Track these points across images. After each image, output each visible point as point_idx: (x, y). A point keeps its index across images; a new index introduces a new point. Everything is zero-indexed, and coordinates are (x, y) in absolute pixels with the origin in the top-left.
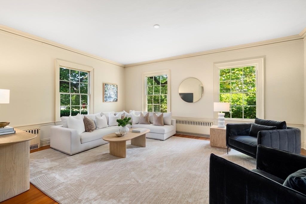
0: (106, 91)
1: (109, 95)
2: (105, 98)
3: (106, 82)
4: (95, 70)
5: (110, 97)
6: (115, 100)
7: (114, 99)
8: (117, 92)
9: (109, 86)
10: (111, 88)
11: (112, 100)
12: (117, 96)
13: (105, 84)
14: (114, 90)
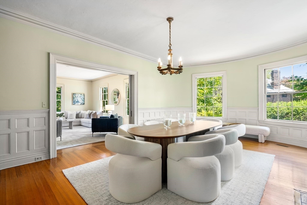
0: (74, 98)
1: (76, 100)
2: (74, 102)
3: (74, 92)
4: (65, 86)
5: (78, 102)
6: (83, 103)
7: (81, 103)
8: (84, 98)
9: (77, 95)
10: (78, 96)
11: (79, 104)
12: (84, 101)
13: (74, 94)
14: (81, 97)
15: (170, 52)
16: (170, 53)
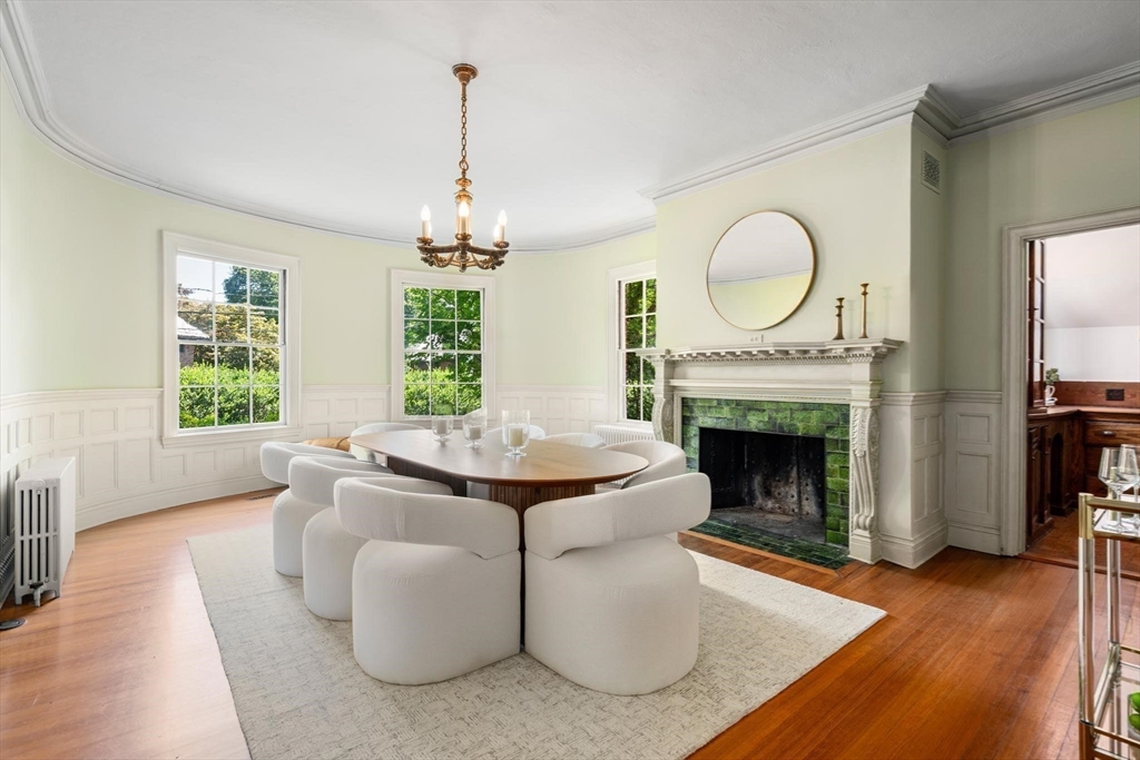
15: (464, 190)
16: (464, 195)
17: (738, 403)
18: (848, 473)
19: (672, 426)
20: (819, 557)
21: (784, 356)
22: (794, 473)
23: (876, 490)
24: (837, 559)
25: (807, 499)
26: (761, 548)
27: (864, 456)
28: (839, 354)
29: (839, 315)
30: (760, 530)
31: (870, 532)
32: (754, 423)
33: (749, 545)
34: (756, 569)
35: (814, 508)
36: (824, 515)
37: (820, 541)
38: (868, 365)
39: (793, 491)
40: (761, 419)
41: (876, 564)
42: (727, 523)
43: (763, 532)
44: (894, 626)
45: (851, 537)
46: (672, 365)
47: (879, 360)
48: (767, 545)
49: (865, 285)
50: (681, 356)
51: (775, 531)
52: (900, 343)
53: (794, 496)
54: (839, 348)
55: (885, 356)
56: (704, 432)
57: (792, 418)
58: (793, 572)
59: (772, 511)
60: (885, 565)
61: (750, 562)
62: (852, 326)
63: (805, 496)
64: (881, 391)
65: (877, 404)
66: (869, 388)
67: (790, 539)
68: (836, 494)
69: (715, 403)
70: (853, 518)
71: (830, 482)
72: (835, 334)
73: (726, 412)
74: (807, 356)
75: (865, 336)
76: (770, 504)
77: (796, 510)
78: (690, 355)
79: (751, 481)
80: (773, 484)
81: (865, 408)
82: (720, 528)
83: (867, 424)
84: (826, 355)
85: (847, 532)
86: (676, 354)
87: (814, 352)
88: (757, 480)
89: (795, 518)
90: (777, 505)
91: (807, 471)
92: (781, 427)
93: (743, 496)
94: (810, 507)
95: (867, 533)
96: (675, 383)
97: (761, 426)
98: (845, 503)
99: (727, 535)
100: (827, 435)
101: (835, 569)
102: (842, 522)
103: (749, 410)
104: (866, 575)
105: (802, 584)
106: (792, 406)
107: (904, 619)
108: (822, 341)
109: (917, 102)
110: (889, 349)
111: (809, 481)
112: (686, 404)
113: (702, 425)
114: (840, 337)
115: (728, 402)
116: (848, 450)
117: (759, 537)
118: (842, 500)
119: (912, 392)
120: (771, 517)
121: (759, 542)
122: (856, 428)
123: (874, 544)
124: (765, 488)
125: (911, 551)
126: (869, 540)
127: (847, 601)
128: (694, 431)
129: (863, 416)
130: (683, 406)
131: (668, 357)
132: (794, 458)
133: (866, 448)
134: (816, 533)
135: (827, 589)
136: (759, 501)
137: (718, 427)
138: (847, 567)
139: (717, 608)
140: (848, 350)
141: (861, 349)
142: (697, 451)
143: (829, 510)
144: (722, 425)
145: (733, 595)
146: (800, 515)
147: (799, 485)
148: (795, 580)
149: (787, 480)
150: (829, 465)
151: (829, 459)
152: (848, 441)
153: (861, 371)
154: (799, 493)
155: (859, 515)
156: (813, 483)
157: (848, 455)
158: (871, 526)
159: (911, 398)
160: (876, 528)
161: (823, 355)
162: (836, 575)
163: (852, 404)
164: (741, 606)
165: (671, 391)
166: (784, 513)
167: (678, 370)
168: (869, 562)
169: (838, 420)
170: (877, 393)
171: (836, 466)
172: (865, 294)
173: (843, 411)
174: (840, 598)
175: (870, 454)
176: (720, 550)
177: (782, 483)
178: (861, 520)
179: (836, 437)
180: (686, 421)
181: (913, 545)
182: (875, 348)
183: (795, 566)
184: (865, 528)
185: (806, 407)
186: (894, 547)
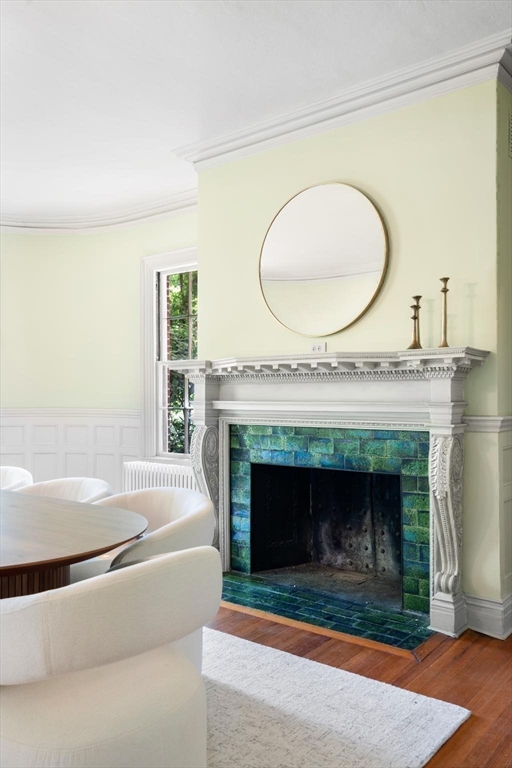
17: (298, 431)
18: (428, 519)
19: (217, 462)
20: (393, 632)
21: (349, 369)
22: (367, 519)
23: (460, 540)
24: (415, 633)
25: (383, 552)
26: (322, 625)
27: (446, 498)
28: (414, 367)
29: (415, 318)
30: (325, 596)
31: (454, 595)
32: (318, 456)
33: (307, 621)
34: (313, 658)
35: (392, 562)
36: (402, 572)
37: (397, 608)
38: (449, 381)
39: (367, 541)
40: (324, 451)
41: (460, 636)
42: (283, 589)
43: (329, 600)
44: (480, 732)
45: (431, 602)
46: (216, 383)
47: (461, 375)
48: (330, 618)
49: (445, 280)
50: (225, 369)
51: (343, 596)
52: (486, 354)
53: (368, 548)
54: (414, 361)
55: (469, 368)
56: (257, 469)
57: (362, 450)
58: (359, 659)
59: (341, 569)
60: (471, 636)
61: (305, 648)
62: (431, 333)
63: (382, 547)
64: (464, 415)
65: (461, 431)
66: (451, 411)
67: (360, 607)
68: (414, 546)
69: (270, 431)
70: (434, 578)
71: (408, 531)
72: (411, 341)
73: (283, 443)
74: (379, 370)
75: (445, 345)
76: (340, 559)
77: (371, 566)
78: (235, 368)
79: (317, 531)
80: (344, 533)
81: (446, 437)
82: (274, 597)
83: (448, 457)
84: (400, 369)
85: (428, 595)
86: (220, 367)
87: (385, 366)
88: (325, 529)
89: (370, 576)
90: (348, 560)
91: (383, 516)
92: (349, 461)
93: (308, 550)
94: (387, 562)
95: (449, 598)
96: (220, 405)
97: (327, 461)
98: (424, 558)
99: (283, 607)
100: (403, 472)
101: (411, 648)
102: (422, 582)
103: (312, 439)
104: (449, 652)
105: (368, 677)
106: (362, 434)
107: (492, 719)
108: (394, 350)
109: (503, 51)
110: (473, 361)
111: (386, 528)
112: (234, 432)
113: (253, 460)
114: (416, 345)
115: (285, 430)
116: (428, 490)
117: (322, 607)
118: (421, 555)
119: (499, 415)
120: (341, 576)
121: (320, 614)
122: (437, 462)
123: (457, 612)
124: (334, 538)
125: (500, 616)
126: (452, 607)
127: (423, 698)
128: (244, 468)
129: (444, 446)
130: (230, 436)
131: (209, 371)
132: (368, 499)
133: (447, 489)
134: (393, 597)
135: (399, 682)
136: (328, 555)
137: (274, 462)
138: (427, 644)
139: (251, 731)
140: (425, 362)
141: (441, 361)
142: (249, 495)
143: (407, 567)
144: (279, 460)
145: (275, 703)
146: (375, 571)
147: (374, 534)
148: (360, 671)
149: (360, 528)
150: (405, 510)
151: (406, 502)
152: (427, 478)
153: (441, 389)
154: (374, 544)
155: (441, 575)
156: (389, 531)
157: (428, 496)
158: (454, 587)
159: (499, 424)
160: (461, 591)
161: (396, 370)
162: (412, 658)
163: (432, 432)
164: (283, 721)
165: (214, 415)
166: (357, 570)
167: (225, 389)
168: (452, 635)
169: (416, 452)
170: (459, 417)
171: (414, 510)
172: (445, 290)
173: (422, 441)
174: (413, 695)
175: (453, 495)
176: (271, 630)
177: (353, 532)
178: (443, 580)
179: (414, 474)
180: (235, 455)
181: (502, 609)
182: (456, 360)
183: (362, 648)
184: (447, 591)
185: (378, 436)
186: (483, 613)
